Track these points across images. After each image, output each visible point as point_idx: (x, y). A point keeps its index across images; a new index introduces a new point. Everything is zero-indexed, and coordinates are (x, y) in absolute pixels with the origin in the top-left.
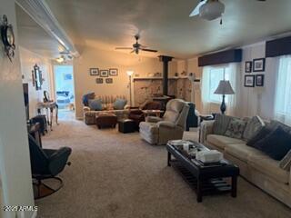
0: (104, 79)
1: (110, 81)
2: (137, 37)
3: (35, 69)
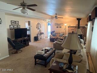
0: (59, 26)
1: (60, 27)
2: (56, 14)
3: (38, 24)
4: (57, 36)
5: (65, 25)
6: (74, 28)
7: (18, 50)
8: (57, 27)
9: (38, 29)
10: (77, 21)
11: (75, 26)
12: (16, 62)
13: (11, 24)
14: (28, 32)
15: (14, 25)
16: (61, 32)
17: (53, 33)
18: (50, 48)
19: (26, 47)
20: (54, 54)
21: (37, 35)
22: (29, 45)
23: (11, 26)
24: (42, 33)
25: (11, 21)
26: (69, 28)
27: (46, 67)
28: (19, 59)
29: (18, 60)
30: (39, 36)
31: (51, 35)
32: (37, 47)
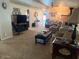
0: (53, 15)
1: (54, 16)
2: (52, 3)
3: (35, 13)
4: (51, 23)
5: (59, 13)
6: (67, 17)
7: (20, 33)
8: (52, 16)
9: (35, 17)
10: (70, 10)
11: (67, 14)
12: (19, 41)
13: (13, 11)
14: (27, 19)
15: (16, 12)
16: (54, 20)
17: (48, 21)
18: (48, 31)
19: (26, 31)
20: (50, 36)
21: (35, 22)
22: (28, 29)
23: (14, 12)
24: (38, 21)
25: (14, 8)
26: (62, 16)
27: (45, 45)
28: (22, 39)
29: (20, 39)
30: (36, 23)
31: (46, 23)
32: (35, 31)
